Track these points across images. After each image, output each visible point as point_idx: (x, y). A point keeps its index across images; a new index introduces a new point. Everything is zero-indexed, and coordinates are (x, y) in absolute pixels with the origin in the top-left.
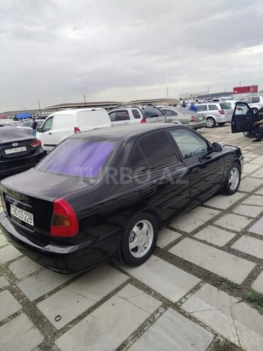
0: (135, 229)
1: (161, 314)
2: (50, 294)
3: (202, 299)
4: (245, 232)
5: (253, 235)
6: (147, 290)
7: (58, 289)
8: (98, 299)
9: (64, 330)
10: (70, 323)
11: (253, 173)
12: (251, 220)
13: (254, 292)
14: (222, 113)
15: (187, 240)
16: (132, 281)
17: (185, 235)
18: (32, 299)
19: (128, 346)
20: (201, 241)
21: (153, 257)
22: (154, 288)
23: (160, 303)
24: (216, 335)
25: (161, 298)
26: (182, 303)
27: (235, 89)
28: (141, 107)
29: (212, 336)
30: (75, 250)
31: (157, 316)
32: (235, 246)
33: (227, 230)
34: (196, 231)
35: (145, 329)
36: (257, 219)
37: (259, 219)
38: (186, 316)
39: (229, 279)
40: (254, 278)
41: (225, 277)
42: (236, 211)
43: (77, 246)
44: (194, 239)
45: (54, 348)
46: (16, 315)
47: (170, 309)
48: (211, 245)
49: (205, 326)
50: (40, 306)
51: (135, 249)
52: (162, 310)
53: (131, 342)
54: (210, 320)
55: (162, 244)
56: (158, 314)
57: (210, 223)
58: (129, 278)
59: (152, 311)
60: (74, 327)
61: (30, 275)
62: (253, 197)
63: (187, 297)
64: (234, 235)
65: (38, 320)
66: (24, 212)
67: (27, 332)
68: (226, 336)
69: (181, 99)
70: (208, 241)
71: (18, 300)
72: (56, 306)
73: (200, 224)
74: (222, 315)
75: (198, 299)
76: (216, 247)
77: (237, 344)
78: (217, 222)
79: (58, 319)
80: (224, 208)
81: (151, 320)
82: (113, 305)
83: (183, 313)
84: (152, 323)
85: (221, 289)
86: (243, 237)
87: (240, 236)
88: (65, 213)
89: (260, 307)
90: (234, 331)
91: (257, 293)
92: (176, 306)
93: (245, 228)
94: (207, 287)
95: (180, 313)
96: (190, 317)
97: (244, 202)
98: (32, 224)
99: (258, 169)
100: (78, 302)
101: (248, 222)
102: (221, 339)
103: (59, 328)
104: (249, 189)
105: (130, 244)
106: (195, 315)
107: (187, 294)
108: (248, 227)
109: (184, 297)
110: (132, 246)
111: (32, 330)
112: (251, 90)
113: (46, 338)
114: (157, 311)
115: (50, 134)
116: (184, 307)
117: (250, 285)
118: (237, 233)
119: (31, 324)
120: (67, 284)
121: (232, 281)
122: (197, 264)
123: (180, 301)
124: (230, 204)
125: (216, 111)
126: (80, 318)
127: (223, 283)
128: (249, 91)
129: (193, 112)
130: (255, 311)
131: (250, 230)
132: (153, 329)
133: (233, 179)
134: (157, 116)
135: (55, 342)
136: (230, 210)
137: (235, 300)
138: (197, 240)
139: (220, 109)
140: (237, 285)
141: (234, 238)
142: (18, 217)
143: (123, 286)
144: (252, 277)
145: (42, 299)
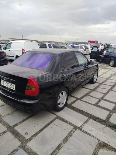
0: (60, 95)
1: (74, 132)
2: (20, 123)
3: (90, 125)
4: (102, 99)
5: (106, 100)
6: (66, 122)
7: (23, 121)
8: (44, 125)
9: (30, 139)
10: (33, 136)
11: (100, 76)
12: (104, 94)
13: (111, 123)
14: (85, 50)
15: (79, 101)
16: (58, 117)
17: (77, 99)
18: (11, 125)
19: (62, 146)
20: (85, 102)
21: (66, 108)
22: (69, 121)
23: (73, 127)
24: (99, 140)
25: (73, 125)
26: (82, 127)
27: (89, 41)
28: (52, 43)
29: (97, 141)
30: (37, 102)
31: (72, 133)
32: (99, 104)
33: (95, 98)
34: (82, 97)
35: (68, 138)
36: (106, 94)
37: (107, 94)
38: (85, 133)
39: (99, 117)
40: (110, 117)
41: (98, 117)
42: (97, 90)
43: (38, 100)
44: (82, 101)
45: (27, 147)
46: (4, 132)
47: (77, 130)
48: (89, 103)
49: (94, 137)
50: (16, 128)
51: (59, 104)
52: (74, 130)
53: (63, 144)
54: (95, 134)
55: (69, 102)
56: (73, 132)
57: (87, 94)
58: (56, 116)
59: (70, 131)
60: (35, 138)
61: (8, 114)
62: (102, 85)
63: (84, 125)
64: (98, 100)
65: (17, 135)
66: (9, 83)
67: (12, 140)
68: (103, 141)
69: (65, 43)
70: (88, 102)
71: (5, 126)
72: (24, 129)
73: (83, 95)
74: (100, 132)
75: (88, 126)
76: (92, 104)
77: (108, 144)
78: (90, 94)
79: (26, 134)
80: (92, 89)
81: (70, 134)
82: (52, 128)
83: (83, 131)
84: (71, 136)
85: (97, 121)
86: (102, 101)
87: (101, 100)
88: (34, 84)
89: (114, 129)
90: (106, 139)
91: (112, 123)
92: (80, 129)
93: (102, 97)
94: (91, 121)
95: (82, 131)
96: (87, 133)
97: (99, 87)
98: (14, 89)
99: (102, 74)
100: (35, 126)
101: (103, 95)
102: (101, 142)
103: (28, 138)
104: (101, 82)
105: (58, 101)
106: (89, 132)
107: (83, 124)
108: (103, 97)
109: (83, 125)
110: (58, 102)
111: (14, 139)
112: (95, 42)
113: (22, 143)
114: (72, 131)
115: (10, 51)
116: (83, 129)
117: (108, 120)
118: (99, 99)
119: (13, 137)
120: (27, 118)
121: (101, 118)
122: (85, 111)
123: (81, 126)
124: (94, 87)
125: (83, 49)
126: (37, 134)
127: (97, 119)
128: (94, 43)
129: (73, 48)
130: (113, 131)
131: (104, 98)
132: (71, 138)
133: (95, 77)
134: (59, 48)
135: (27, 144)
136: (94, 90)
137: (104, 126)
138: (83, 101)
139: (84, 48)
140: (103, 120)
141: (98, 101)
142: (5, 86)
143: (54, 120)
144: (109, 117)
145: (16, 125)
